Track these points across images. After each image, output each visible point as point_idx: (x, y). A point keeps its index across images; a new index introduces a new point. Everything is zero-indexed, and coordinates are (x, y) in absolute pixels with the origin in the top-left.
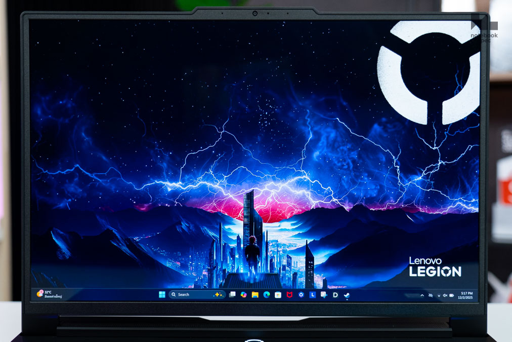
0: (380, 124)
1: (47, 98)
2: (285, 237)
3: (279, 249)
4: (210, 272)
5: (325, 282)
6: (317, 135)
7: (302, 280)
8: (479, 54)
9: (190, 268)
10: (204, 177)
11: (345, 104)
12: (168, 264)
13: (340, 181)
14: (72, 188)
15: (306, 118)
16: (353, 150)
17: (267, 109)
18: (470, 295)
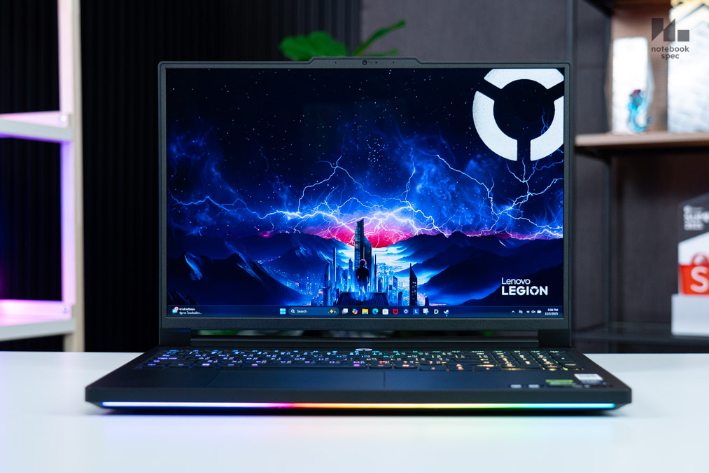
0: (475, 160)
1: (182, 138)
2: (392, 260)
3: (386, 271)
4: (325, 291)
5: (427, 300)
6: (420, 170)
7: (406, 299)
8: (563, 97)
9: (308, 288)
10: (320, 208)
11: (444, 142)
12: (288, 285)
13: (440, 211)
14: (204, 217)
15: (410, 155)
16: (451, 184)
17: (376, 147)
18: (555, 312)
